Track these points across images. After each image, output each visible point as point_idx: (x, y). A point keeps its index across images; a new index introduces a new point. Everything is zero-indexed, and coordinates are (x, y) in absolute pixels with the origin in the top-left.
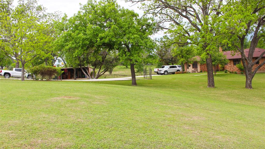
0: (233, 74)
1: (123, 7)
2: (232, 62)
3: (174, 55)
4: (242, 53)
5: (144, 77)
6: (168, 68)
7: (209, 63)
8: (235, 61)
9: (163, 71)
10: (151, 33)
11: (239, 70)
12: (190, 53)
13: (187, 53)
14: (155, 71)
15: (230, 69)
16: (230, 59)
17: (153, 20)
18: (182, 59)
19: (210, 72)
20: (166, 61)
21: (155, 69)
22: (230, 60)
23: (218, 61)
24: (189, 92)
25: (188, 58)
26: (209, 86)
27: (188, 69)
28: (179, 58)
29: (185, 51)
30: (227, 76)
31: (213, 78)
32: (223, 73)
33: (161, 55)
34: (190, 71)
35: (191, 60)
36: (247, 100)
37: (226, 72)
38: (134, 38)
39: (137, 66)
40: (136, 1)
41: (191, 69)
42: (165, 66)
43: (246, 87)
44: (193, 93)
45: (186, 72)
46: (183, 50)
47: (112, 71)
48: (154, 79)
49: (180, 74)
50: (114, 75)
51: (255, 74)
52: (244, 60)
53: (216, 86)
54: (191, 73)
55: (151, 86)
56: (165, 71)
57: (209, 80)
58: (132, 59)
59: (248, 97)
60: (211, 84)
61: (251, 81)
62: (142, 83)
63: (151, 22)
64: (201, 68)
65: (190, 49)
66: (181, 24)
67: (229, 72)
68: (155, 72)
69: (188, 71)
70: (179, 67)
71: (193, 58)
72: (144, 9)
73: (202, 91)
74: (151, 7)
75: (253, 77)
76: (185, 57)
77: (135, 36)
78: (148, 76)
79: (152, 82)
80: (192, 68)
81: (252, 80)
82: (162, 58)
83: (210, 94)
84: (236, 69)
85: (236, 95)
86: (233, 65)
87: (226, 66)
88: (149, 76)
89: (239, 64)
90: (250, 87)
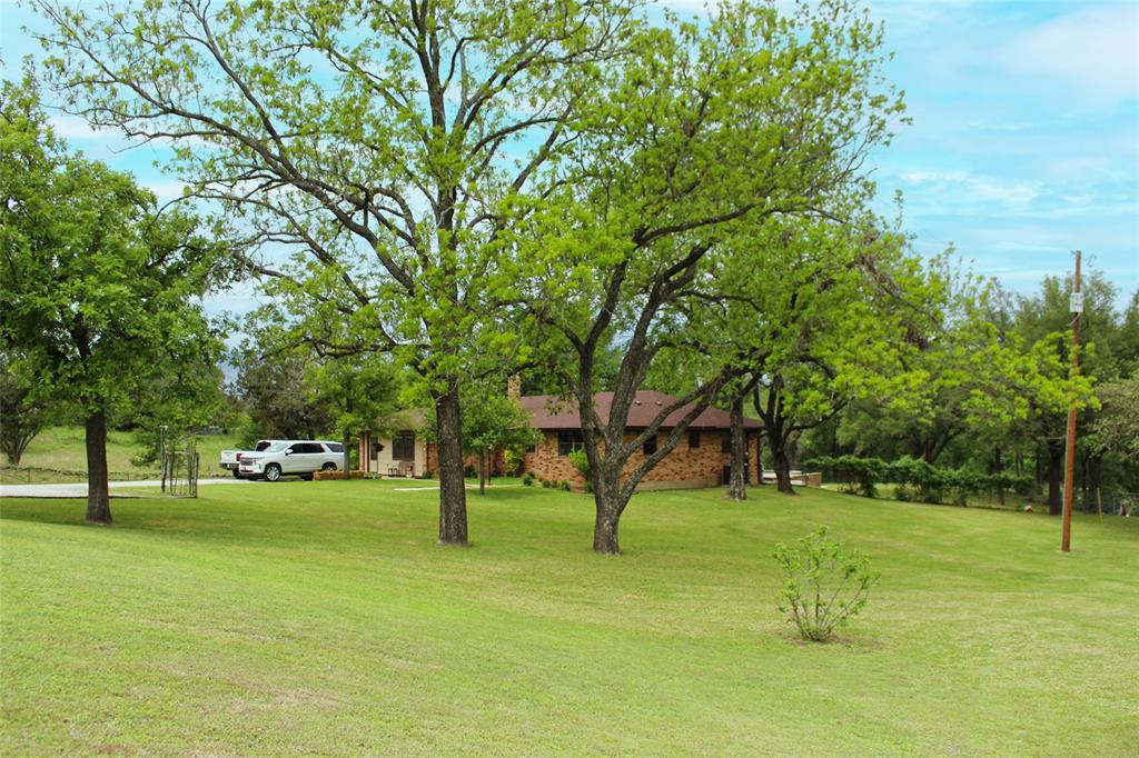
0: (554, 490)
1: (80, 153)
2: (555, 443)
3: (314, 394)
4: (585, 407)
5: (163, 486)
6: (282, 453)
7: (451, 440)
8: (567, 439)
9: (259, 462)
10: (199, 286)
11: (579, 475)
12: (384, 391)
13: (373, 392)
14: (223, 462)
15: (546, 471)
16: (548, 427)
17: (219, 230)
18: (348, 418)
19: (454, 479)
20: (281, 420)
21: (223, 455)
22: (546, 431)
23: (496, 433)
24: (348, 565)
25: (374, 414)
26: (446, 538)
27: (373, 463)
28: (337, 411)
29: (363, 381)
30: (530, 497)
31: (464, 505)
32: (516, 484)
33: (260, 394)
34: (384, 470)
35: (388, 424)
36: (587, 603)
37: (528, 482)
38: (105, 299)
39: (146, 434)
40: (143, 133)
41: (386, 461)
42: (273, 442)
43: (596, 547)
44: (366, 569)
45: (362, 474)
46: (355, 375)
47: (23, 448)
48: (206, 500)
49: (334, 479)
50: (29, 469)
51: (631, 492)
52: (592, 434)
53: (476, 540)
54: (383, 478)
55: (182, 532)
56: (270, 466)
57: (447, 514)
58: (88, 395)
59: (595, 589)
60: (455, 529)
61: (614, 524)
62: (142, 515)
63: (211, 237)
64: (428, 458)
65: (384, 377)
66: (339, 259)
67: (541, 480)
68: (224, 465)
69: (373, 469)
70: (334, 448)
71: (398, 417)
72: (182, 175)
73: (406, 562)
74: (217, 170)
75: (623, 507)
76: (363, 410)
77: (114, 288)
78: (179, 483)
79: (195, 510)
80: (391, 456)
81: (621, 519)
82: (265, 408)
83: (440, 576)
84: (567, 470)
85: (548, 580)
86: (557, 455)
87: (530, 456)
88: (185, 482)
89: (579, 452)
90: (612, 546)
